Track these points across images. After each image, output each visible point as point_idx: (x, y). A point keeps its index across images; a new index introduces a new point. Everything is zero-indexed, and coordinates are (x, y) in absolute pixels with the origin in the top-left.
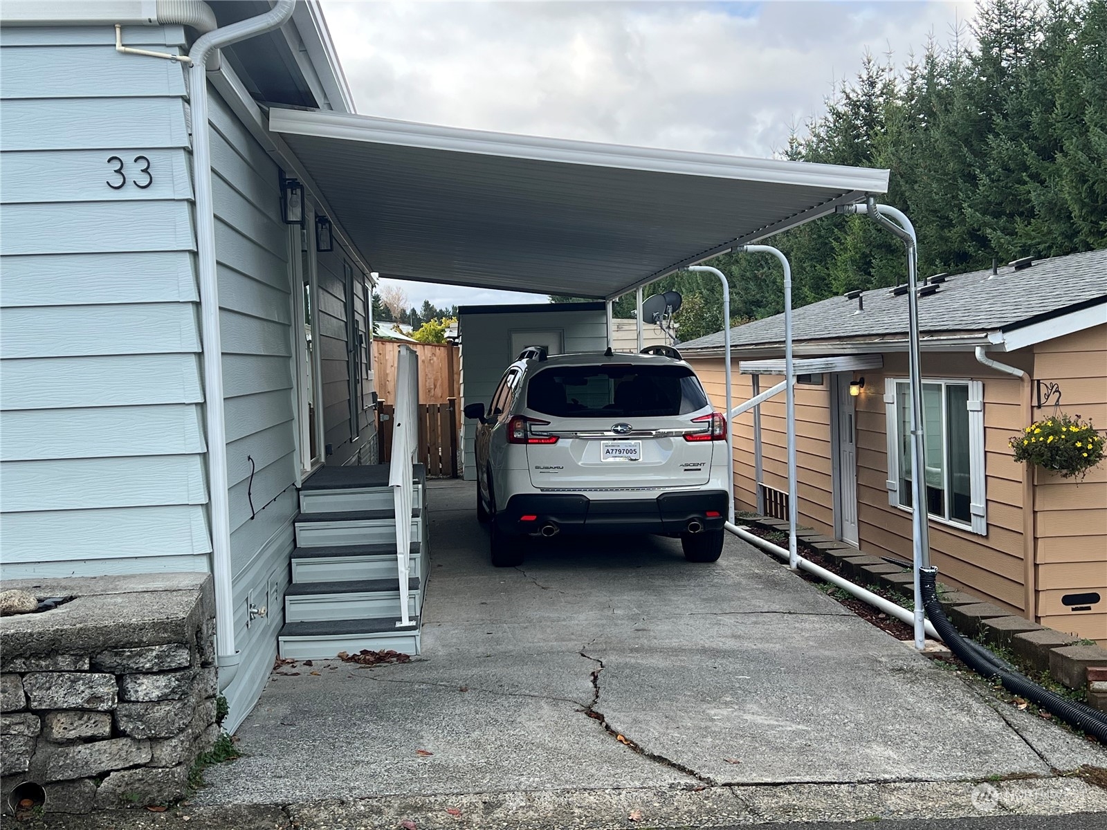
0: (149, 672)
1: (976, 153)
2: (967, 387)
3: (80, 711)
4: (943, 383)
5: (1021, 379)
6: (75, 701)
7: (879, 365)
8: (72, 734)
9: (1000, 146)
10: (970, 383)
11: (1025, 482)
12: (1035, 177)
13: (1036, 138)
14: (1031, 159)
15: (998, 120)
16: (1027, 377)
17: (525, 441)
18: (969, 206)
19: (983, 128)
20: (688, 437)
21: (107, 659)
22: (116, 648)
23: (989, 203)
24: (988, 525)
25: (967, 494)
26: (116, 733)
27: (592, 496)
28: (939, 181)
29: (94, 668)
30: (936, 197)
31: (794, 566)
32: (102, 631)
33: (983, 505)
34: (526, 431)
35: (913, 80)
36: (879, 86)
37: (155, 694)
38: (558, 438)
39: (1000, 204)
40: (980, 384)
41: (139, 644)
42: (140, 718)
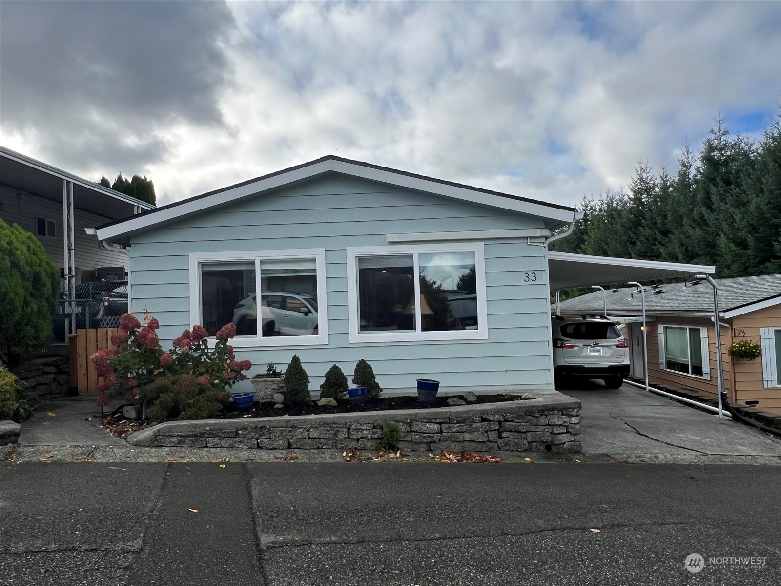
0: (575, 416)
1: (635, 234)
2: (700, 329)
3: (560, 425)
4: (688, 327)
5: (728, 327)
6: (560, 423)
7: (655, 320)
8: (558, 432)
9: (645, 232)
10: (701, 328)
11: (730, 362)
12: (660, 243)
13: (659, 228)
14: (659, 236)
15: (643, 221)
16: (730, 327)
17: (562, 347)
18: (634, 253)
19: (636, 224)
20: (617, 346)
21: (564, 412)
22: (567, 409)
23: (641, 252)
24: (711, 377)
25: (699, 366)
26: (568, 432)
27: (586, 366)
28: (620, 244)
29: (562, 414)
30: (619, 250)
31: (647, 390)
32: (564, 404)
33: (709, 370)
34: (562, 344)
35: (602, 204)
36: (589, 207)
37: (576, 422)
38: (574, 346)
39: (646, 252)
40: (706, 328)
41: (572, 408)
42: (573, 428)
